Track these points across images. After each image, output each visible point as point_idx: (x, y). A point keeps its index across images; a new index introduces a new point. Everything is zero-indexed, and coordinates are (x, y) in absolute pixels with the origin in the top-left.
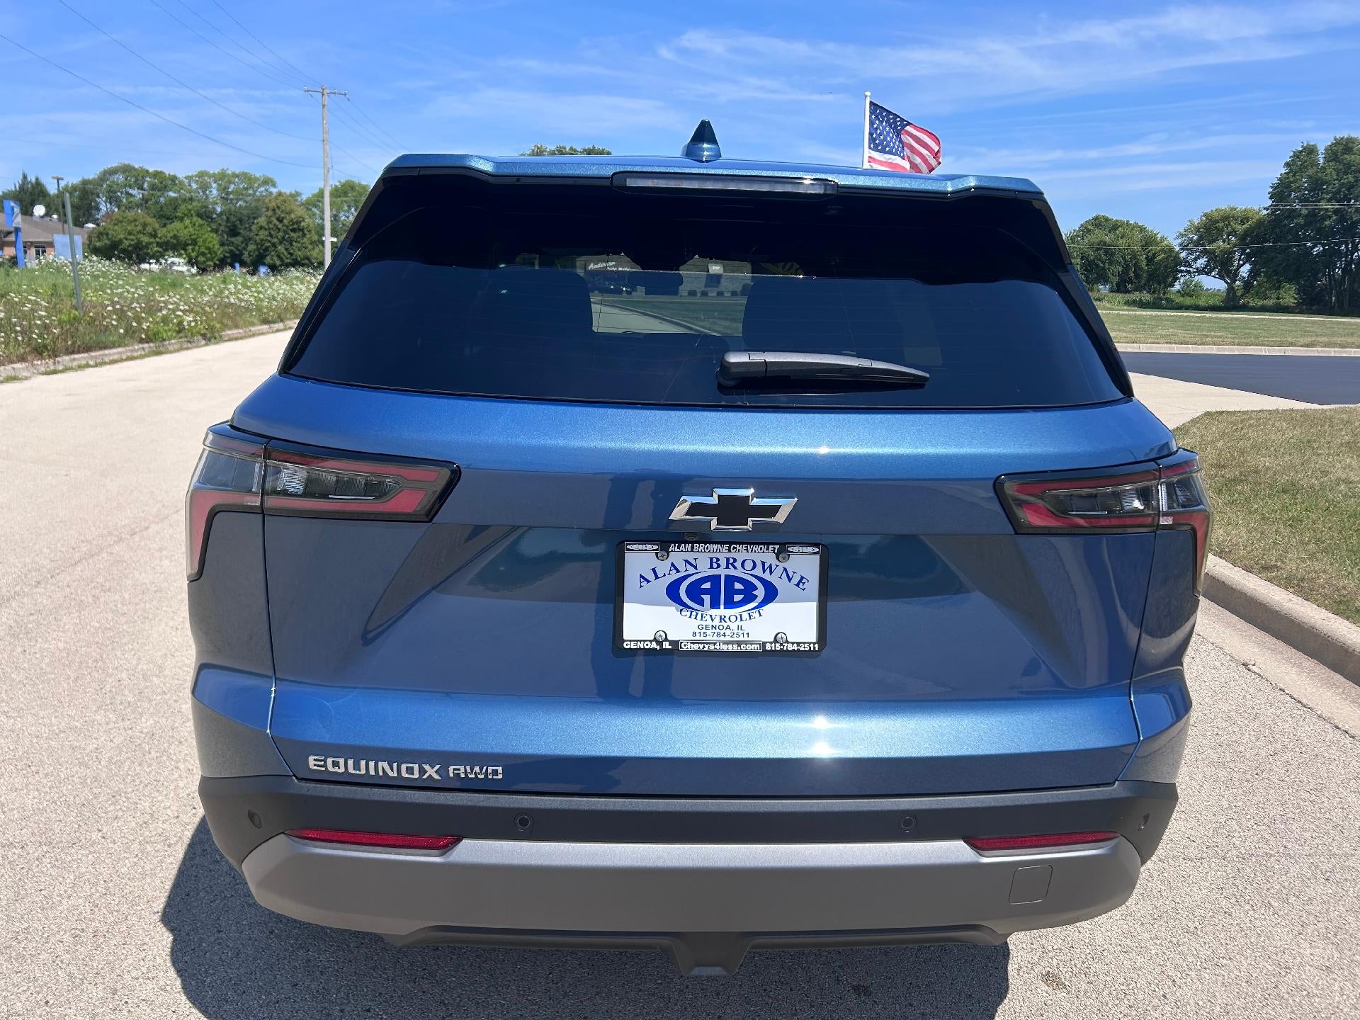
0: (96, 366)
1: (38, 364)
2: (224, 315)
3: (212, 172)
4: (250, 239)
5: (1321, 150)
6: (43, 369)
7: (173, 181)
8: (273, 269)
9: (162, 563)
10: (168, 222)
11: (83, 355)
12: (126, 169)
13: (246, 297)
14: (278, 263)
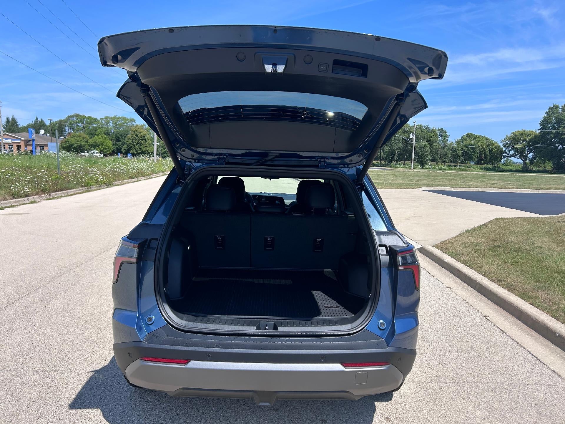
0: (65, 197)
1: (43, 196)
2: (114, 175)
3: (110, 117)
4: (125, 143)
5: (560, 106)
6: (45, 198)
7: (95, 120)
8: (134, 155)
9: (92, 275)
10: (93, 136)
11: (60, 192)
12: (77, 116)
13: (123, 168)
14: (135, 152)
